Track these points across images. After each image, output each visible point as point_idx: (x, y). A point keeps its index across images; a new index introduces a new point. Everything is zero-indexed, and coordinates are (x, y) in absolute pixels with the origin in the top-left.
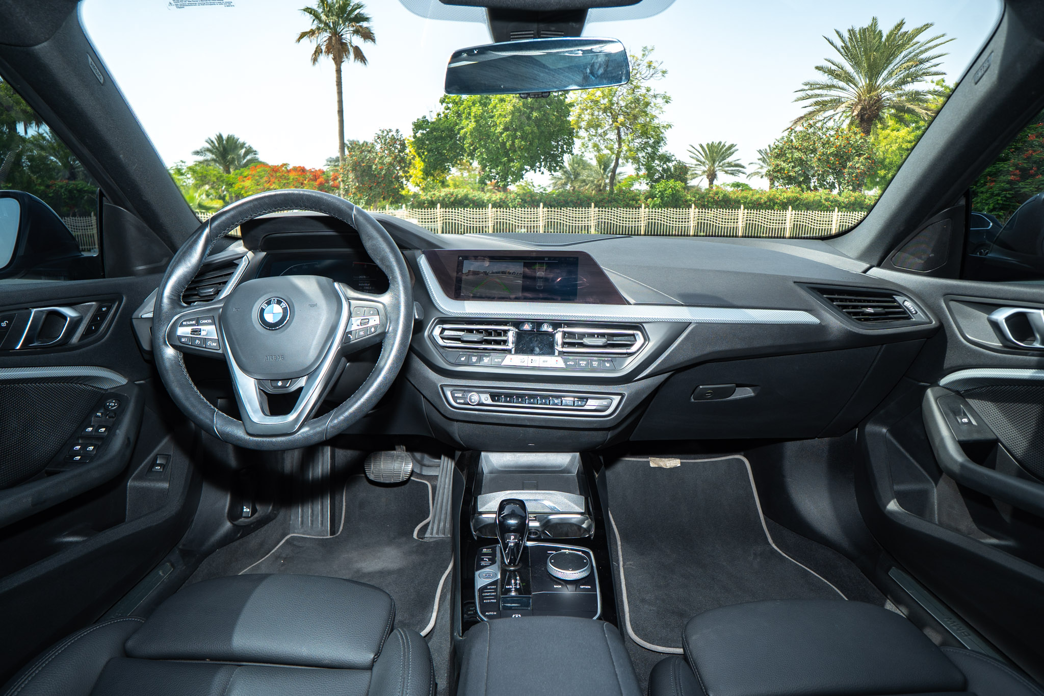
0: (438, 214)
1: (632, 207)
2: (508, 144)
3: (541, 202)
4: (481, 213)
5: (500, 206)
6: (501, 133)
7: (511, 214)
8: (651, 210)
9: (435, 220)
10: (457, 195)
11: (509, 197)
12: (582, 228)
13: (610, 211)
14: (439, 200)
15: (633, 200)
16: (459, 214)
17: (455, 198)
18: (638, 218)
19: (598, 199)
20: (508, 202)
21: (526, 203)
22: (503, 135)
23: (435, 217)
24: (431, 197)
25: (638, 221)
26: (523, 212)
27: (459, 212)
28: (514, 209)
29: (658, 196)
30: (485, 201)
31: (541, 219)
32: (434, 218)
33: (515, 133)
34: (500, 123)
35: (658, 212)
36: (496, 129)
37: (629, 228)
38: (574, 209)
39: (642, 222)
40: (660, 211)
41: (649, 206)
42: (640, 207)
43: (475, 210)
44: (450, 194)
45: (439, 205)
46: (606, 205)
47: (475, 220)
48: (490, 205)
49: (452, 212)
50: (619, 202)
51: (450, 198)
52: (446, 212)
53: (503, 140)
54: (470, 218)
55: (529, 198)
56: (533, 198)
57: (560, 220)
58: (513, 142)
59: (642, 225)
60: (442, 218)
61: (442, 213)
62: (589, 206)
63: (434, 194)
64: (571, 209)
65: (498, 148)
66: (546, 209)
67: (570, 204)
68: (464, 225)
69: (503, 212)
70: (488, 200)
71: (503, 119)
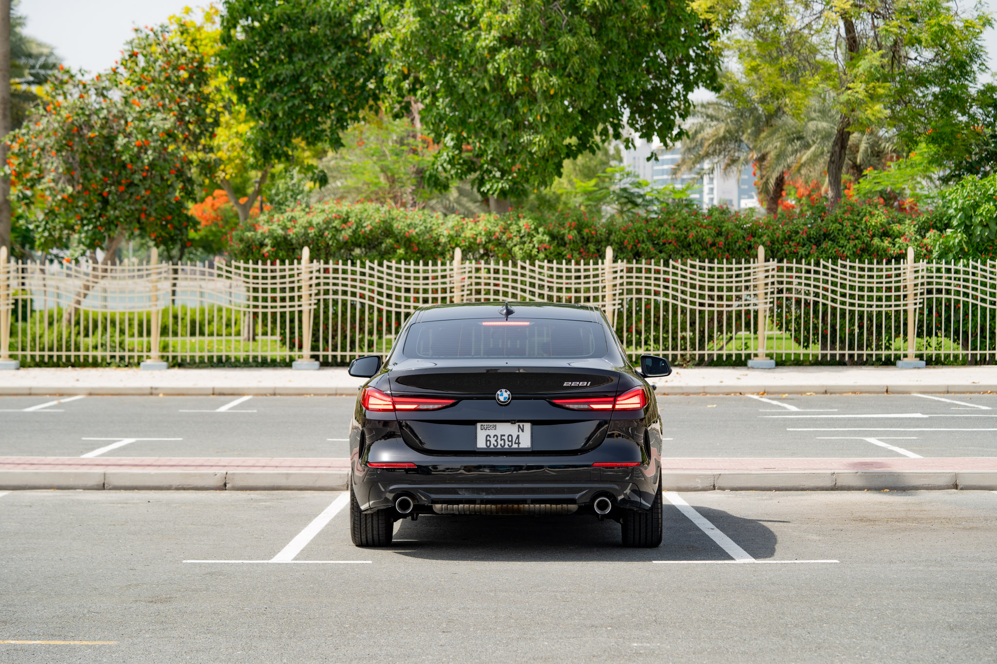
0: (305, 276)
1: (881, 256)
2: (512, 83)
3: (608, 242)
4: (430, 275)
5: (487, 255)
6: (493, 51)
7: (519, 278)
8: (934, 265)
9: (296, 294)
10: (359, 223)
11: (514, 228)
12: (729, 318)
13: (812, 268)
14: (306, 235)
15: (885, 234)
16: (367, 278)
17: (354, 232)
18: (898, 289)
19: (779, 233)
20: (510, 244)
21: (565, 245)
22: (501, 56)
23: (296, 285)
24: (285, 228)
25: (898, 298)
26: (555, 273)
27: (367, 271)
28: (527, 265)
29: (955, 223)
30: (443, 240)
31: (608, 292)
32: (292, 289)
33: (533, 53)
34: (490, 25)
35: (957, 272)
36: (476, 38)
37: (870, 319)
38: (707, 264)
39: (910, 300)
40: (960, 266)
41: (931, 252)
42: (900, 257)
43: (412, 267)
44: (338, 217)
45: (306, 252)
46: (802, 251)
47: (412, 295)
48: (458, 253)
49: (345, 272)
50: (843, 242)
51: (337, 230)
52: (326, 271)
53: (498, 69)
54: (398, 289)
55: (574, 233)
56: (585, 232)
57: (666, 295)
58: (527, 80)
59: (911, 308)
60: (314, 290)
61: (315, 274)
62: (749, 253)
63: (293, 219)
64: (697, 263)
65: (484, 90)
66: (621, 265)
67: (697, 247)
68: (380, 311)
69: (497, 271)
70: (451, 238)
71: (499, 17)
